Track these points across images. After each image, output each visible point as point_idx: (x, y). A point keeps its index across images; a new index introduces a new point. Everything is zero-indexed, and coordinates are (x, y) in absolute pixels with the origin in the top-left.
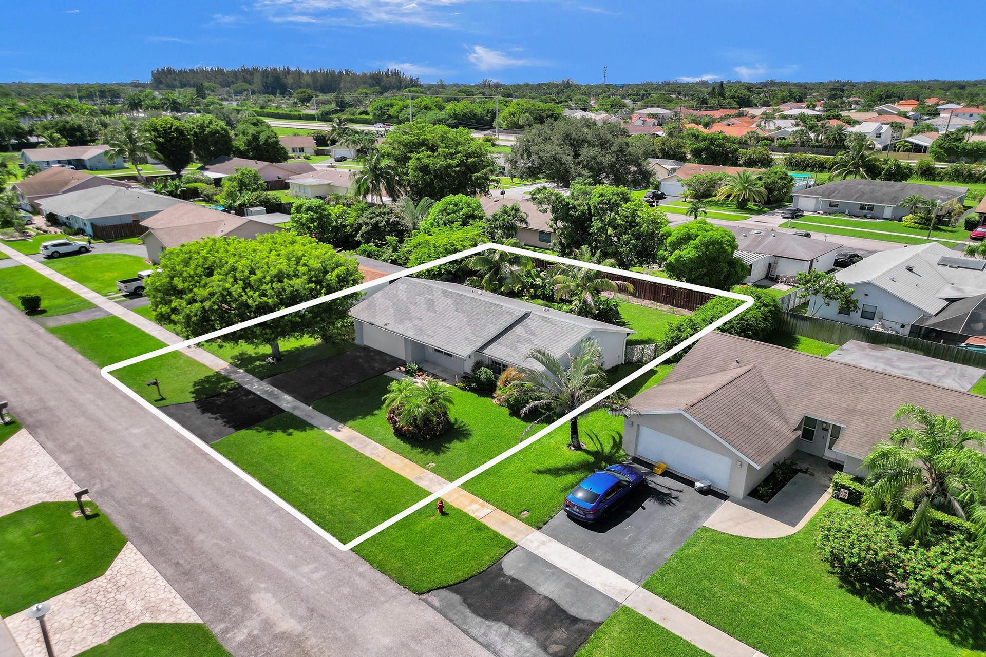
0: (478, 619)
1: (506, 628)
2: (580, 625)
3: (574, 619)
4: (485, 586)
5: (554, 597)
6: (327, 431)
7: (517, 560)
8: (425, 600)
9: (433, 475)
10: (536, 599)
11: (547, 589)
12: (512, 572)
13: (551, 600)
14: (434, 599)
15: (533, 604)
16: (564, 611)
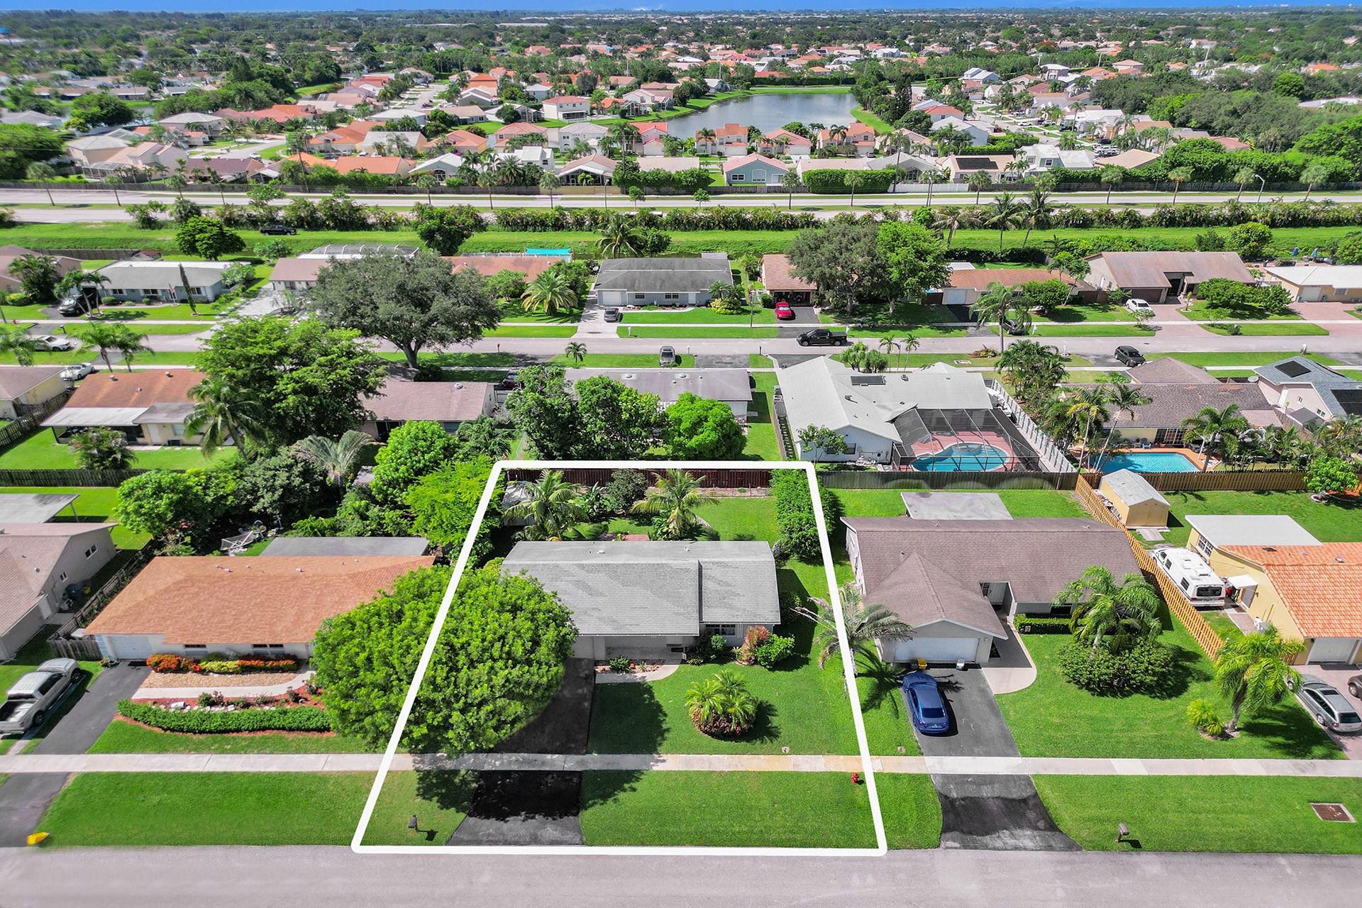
0: (988, 837)
2: (1031, 803)
3: (1024, 801)
4: (957, 815)
5: (996, 795)
6: (655, 768)
7: (944, 784)
8: (947, 848)
9: (800, 757)
10: (991, 802)
11: (986, 792)
12: (954, 795)
13: (998, 798)
14: (950, 844)
15: (994, 806)
16: (1013, 800)
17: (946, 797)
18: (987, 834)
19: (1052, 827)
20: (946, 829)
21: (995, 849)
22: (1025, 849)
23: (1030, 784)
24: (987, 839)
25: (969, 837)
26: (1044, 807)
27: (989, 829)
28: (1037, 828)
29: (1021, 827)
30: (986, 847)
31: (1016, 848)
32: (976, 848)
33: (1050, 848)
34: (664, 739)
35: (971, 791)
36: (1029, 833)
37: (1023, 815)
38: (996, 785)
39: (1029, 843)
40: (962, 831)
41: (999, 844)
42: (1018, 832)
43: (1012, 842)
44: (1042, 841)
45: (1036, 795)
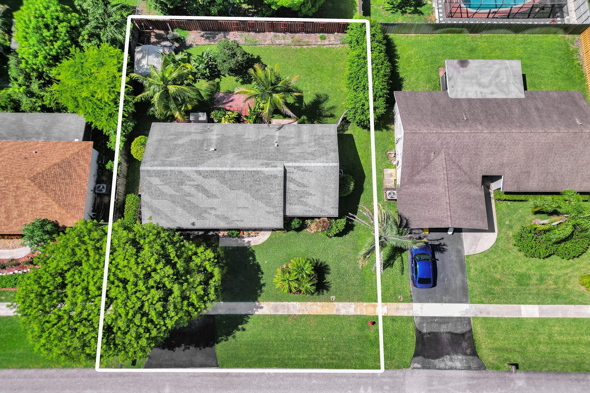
0: (437, 360)
1: (448, 357)
2: (467, 336)
3: (463, 335)
4: (424, 345)
5: (448, 330)
6: (256, 313)
7: (421, 323)
8: (414, 368)
9: (341, 304)
10: (444, 336)
11: (444, 329)
12: (425, 331)
13: (449, 333)
14: (416, 365)
15: (445, 338)
16: (457, 334)
17: (420, 332)
18: (437, 357)
19: (474, 353)
20: (416, 354)
21: (440, 369)
22: (456, 369)
23: (469, 323)
24: (436, 362)
25: (427, 360)
26: (473, 339)
27: (438, 355)
28: (465, 354)
29: (457, 353)
30: (435, 368)
31: (451, 368)
32: (429, 368)
33: (469, 368)
34: (261, 292)
35: (434, 328)
36: (460, 357)
37: (460, 344)
38: (450, 324)
39: (458, 364)
40: (424, 356)
41: (442, 365)
42: (455, 357)
43: (449, 363)
44: (466, 364)
45: (471, 331)
